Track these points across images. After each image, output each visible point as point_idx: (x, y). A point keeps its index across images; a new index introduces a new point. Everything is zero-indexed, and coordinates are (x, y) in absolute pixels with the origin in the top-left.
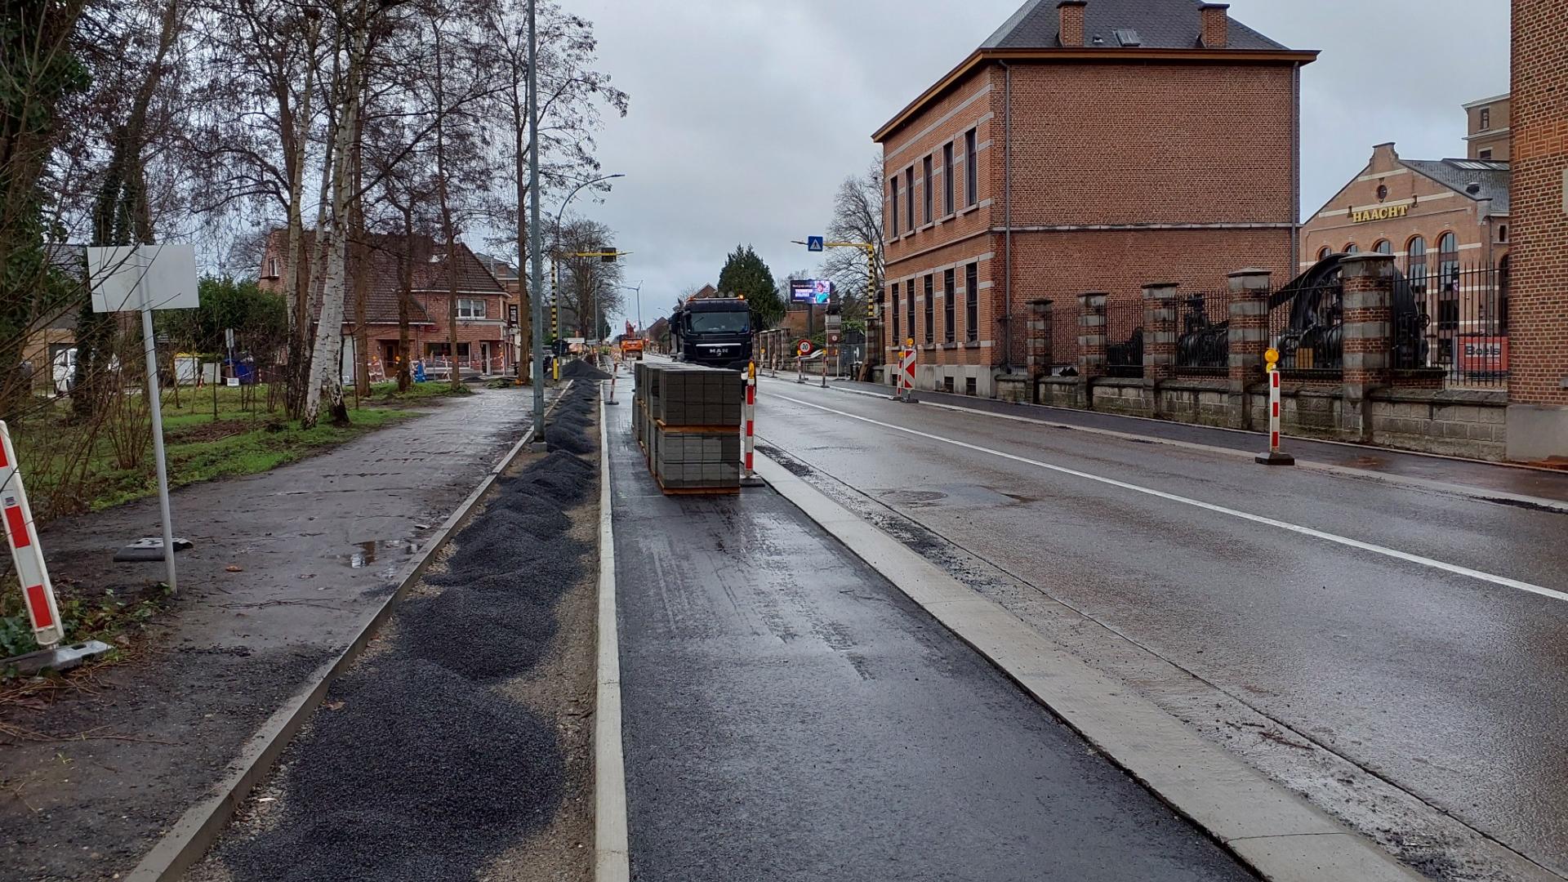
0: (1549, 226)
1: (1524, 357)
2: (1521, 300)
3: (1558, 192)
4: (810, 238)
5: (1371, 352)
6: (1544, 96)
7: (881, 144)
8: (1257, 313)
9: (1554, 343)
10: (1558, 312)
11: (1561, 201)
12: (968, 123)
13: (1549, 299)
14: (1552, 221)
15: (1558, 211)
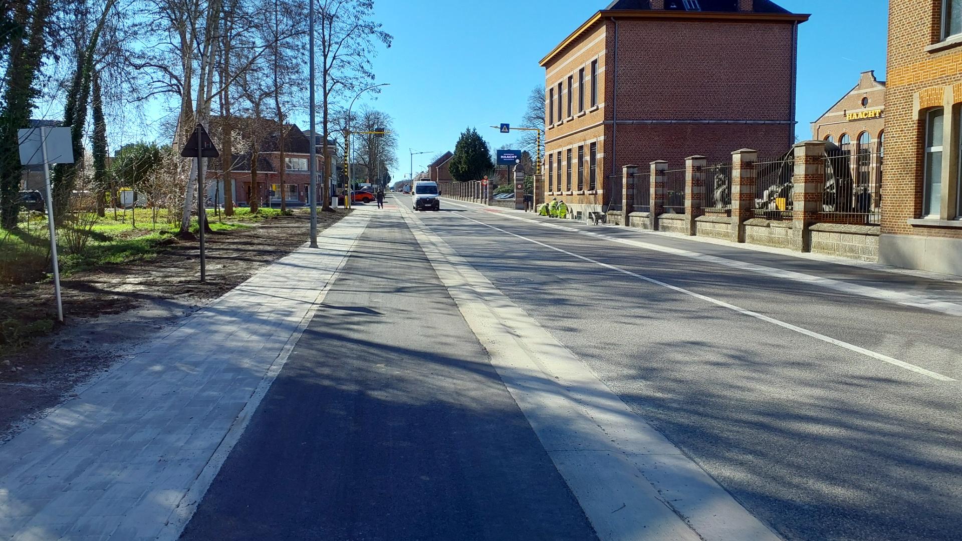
0: (905, 128)
1: (889, 206)
2: (889, 172)
3: (910, 107)
4: (501, 124)
5: (809, 201)
6: (905, 49)
7: (545, 68)
8: (749, 176)
9: (906, 198)
10: (908, 179)
11: (912, 112)
12: (593, 56)
13: (904, 171)
14: (907, 125)
15: (910, 118)
